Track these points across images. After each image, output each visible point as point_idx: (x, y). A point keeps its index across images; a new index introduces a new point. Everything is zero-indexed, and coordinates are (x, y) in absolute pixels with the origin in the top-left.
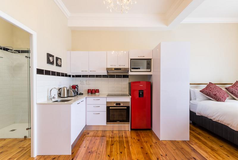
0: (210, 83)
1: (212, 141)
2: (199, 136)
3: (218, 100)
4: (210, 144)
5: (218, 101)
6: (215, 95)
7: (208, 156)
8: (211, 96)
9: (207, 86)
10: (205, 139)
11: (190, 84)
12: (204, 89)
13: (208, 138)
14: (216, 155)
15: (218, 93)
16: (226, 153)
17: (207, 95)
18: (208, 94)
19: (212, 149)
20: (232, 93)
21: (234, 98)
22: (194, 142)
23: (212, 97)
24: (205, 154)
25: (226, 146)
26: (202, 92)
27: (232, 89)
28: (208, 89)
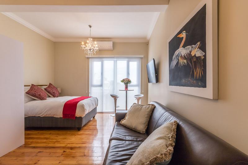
0: (32, 84)
1: (42, 134)
2: (30, 136)
3: (42, 98)
4: (42, 136)
5: (42, 100)
6: (40, 95)
7: (47, 144)
9: (31, 87)
10: (36, 135)
11: (25, 86)
12: (29, 90)
13: (38, 134)
14: (51, 140)
15: (41, 93)
16: (55, 136)
18: (33, 95)
19: (47, 139)
20: (49, 92)
21: (49, 96)
22: (29, 142)
23: (37, 97)
24: (44, 144)
25: (52, 132)
26: (28, 94)
27: (49, 89)
28: (33, 90)
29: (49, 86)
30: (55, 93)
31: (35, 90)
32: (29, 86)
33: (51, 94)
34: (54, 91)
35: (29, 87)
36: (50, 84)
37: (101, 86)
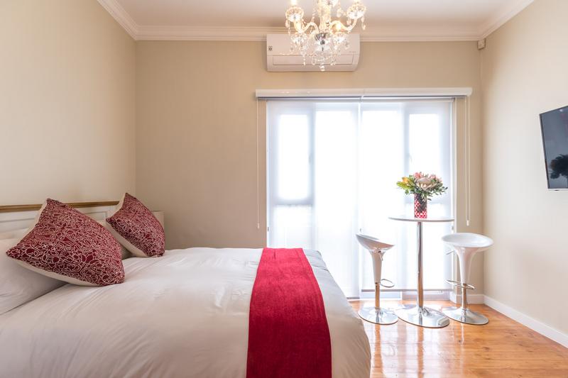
0: (49, 201)
3: (102, 275)
5: (102, 285)
6: (90, 258)
8: (71, 268)
9: (43, 217)
12: (31, 236)
15: (99, 248)
17: (52, 270)
18: (56, 260)
20: (127, 235)
21: (128, 252)
23: (77, 274)
26: (25, 258)
27: (128, 222)
28: (53, 234)
29: (125, 205)
30: (154, 235)
31: (65, 234)
32: (37, 207)
33: (138, 244)
34: (147, 230)
35: (35, 216)
36: (128, 197)
37: (309, 202)
